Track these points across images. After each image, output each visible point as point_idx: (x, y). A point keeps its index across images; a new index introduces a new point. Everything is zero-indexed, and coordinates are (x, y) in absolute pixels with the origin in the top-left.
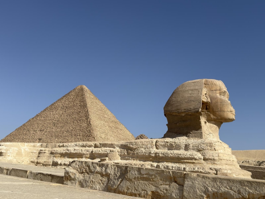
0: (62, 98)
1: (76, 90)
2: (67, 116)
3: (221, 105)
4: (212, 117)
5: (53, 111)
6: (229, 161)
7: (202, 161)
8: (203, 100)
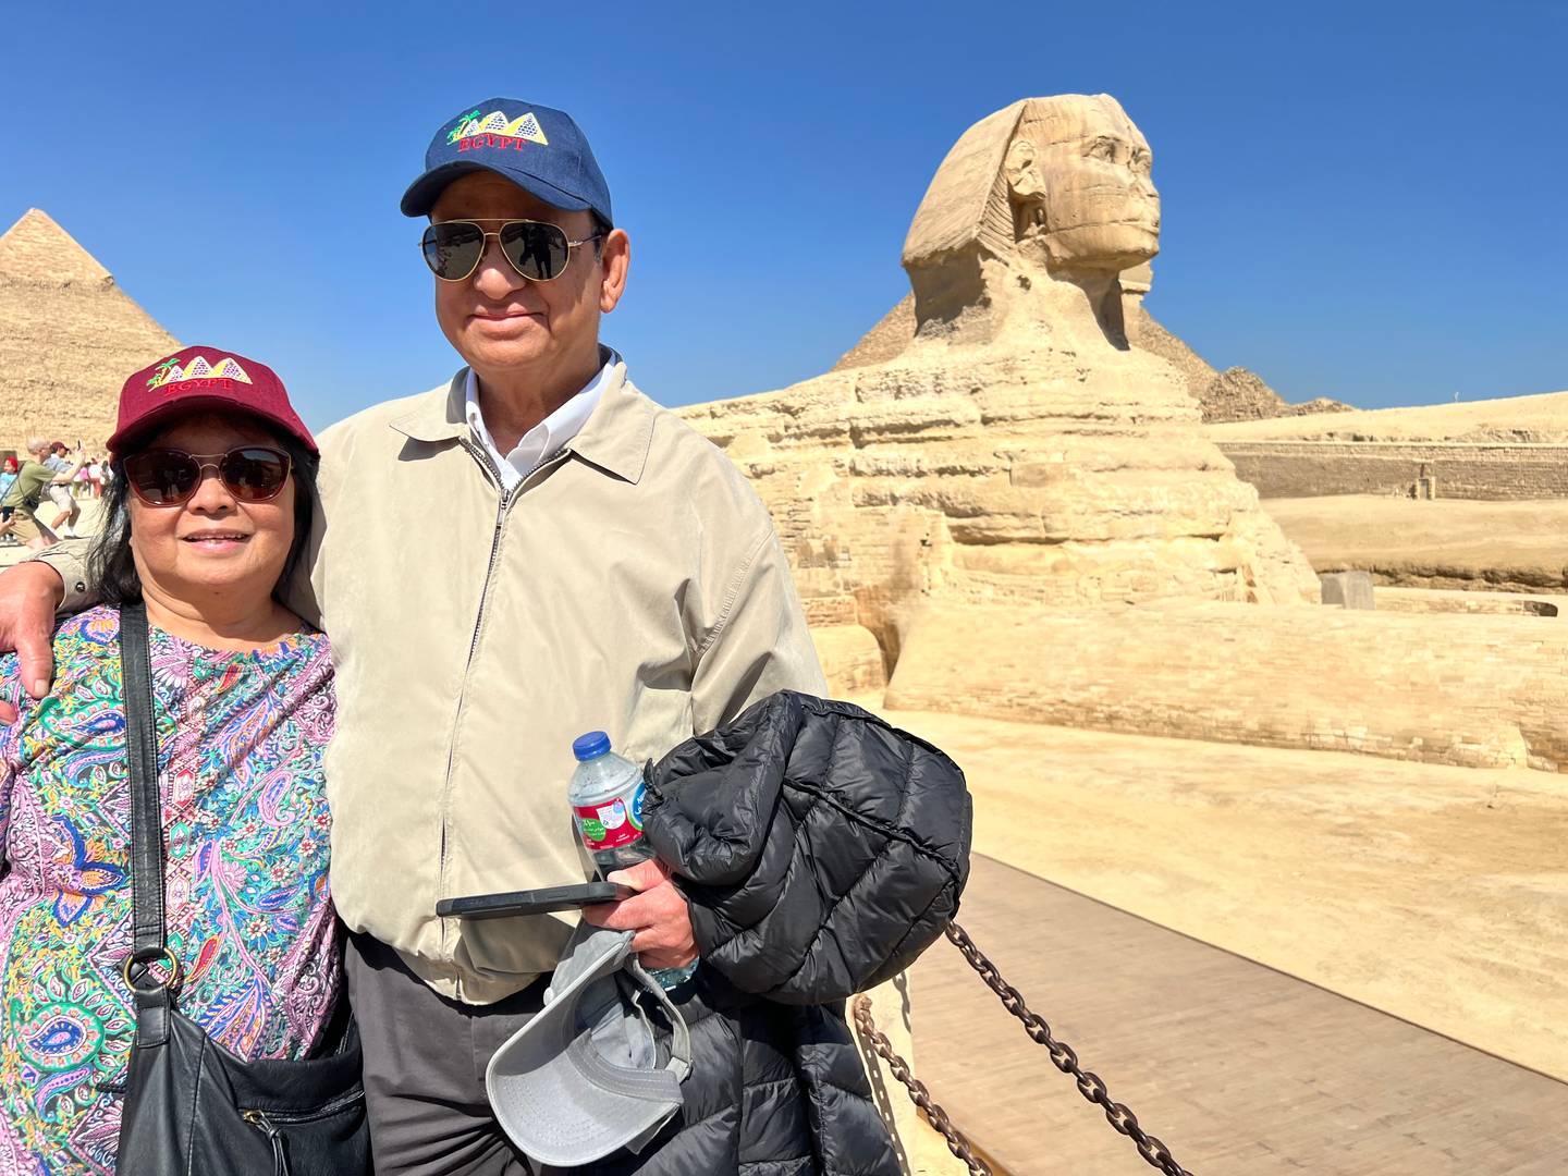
3: (1083, 198)
4: (1056, 255)
6: (1099, 418)
7: (978, 429)
8: (1018, 189)
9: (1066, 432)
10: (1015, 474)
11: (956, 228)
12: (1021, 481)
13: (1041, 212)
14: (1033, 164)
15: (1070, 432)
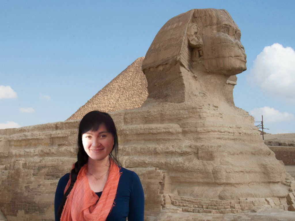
0: (118, 77)
1: (136, 64)
2: (125, 100)
3: (219, 47)
5: (107, 95)
6: (229, 132)
7: (181, 136)
8: (192, 42)
9: (218, 138)
10: (199, 155)
11: (169, 56)
12: (202, 158)
13: (201, 52)
14: (198, 33)
15: (219, 138)
